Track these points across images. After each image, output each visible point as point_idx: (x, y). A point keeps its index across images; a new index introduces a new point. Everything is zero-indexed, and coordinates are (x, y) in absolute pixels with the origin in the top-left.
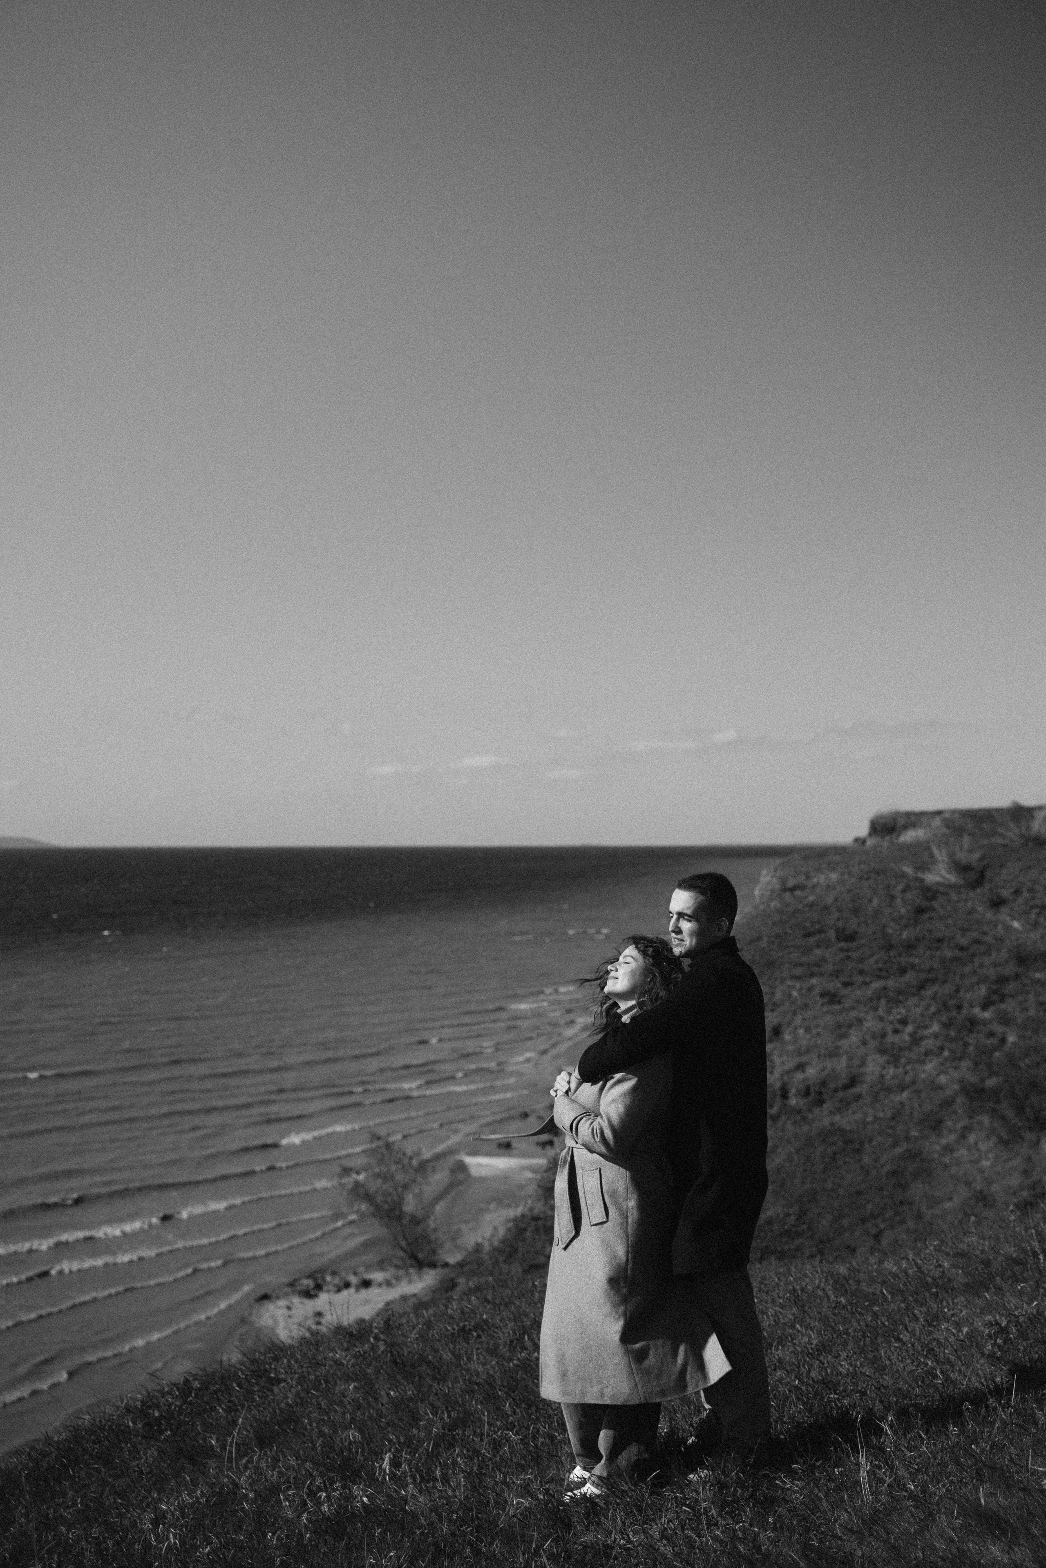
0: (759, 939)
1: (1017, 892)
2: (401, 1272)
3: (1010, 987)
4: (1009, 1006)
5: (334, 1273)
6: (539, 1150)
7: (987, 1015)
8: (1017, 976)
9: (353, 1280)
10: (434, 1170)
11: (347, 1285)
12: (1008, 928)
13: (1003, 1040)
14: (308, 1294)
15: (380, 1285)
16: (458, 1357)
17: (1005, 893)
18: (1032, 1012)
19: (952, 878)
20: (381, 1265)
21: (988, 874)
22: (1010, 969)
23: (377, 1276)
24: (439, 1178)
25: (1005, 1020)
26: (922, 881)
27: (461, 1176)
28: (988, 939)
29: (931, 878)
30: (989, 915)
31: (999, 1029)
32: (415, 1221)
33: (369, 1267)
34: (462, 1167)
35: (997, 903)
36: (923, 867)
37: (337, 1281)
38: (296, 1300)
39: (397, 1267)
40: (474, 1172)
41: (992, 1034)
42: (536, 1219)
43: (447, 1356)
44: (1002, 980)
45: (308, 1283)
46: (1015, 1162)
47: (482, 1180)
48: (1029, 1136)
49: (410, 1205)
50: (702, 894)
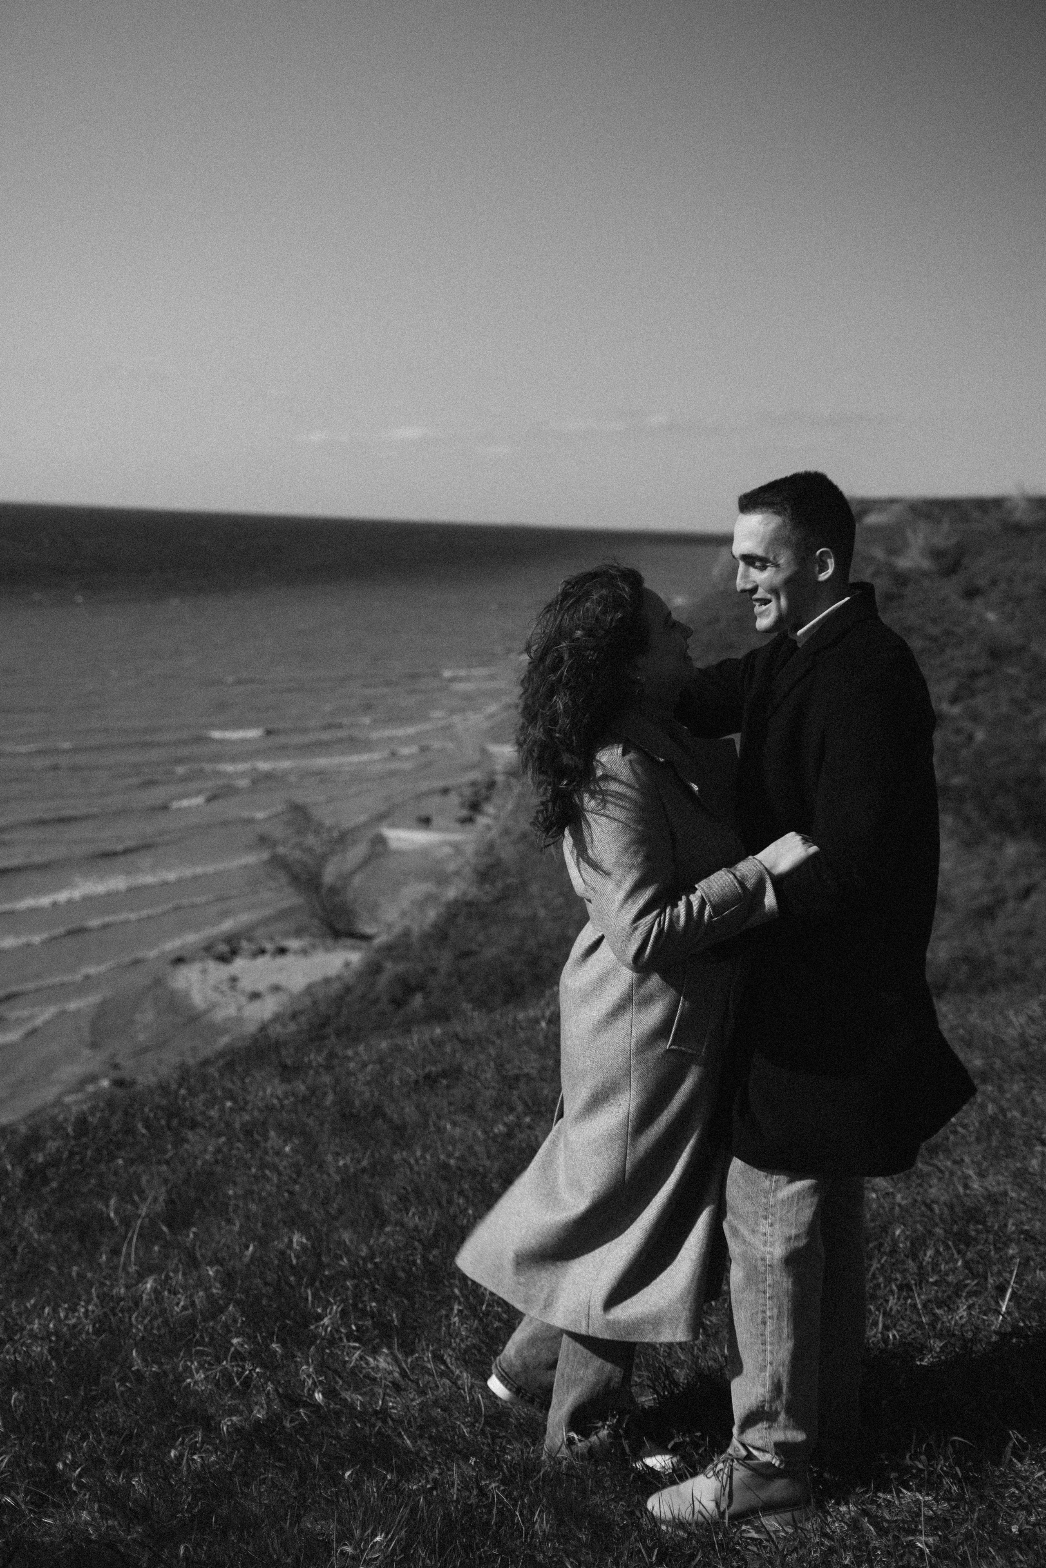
0: (717, 620)
1: (994, 582)
2: (317, 941)
3: (981, 683)
4: (979, 702)
5: (250, 940)
6: (458, 825)
7: (956, 710)
8: (988, 671)
9: (269, 946)
10: (354, 842)
11: (263, 952)
12: (982, 620)
13: (971, 738)
14: (224, 959)
15: (295, 953)
16: (426, 1115)
17: (982, 582)
18: (1004, 709)
19: (926, 564)
20: (298, 933)
21: (966, 561)
22: (982, 663)
23: (294, 944)
24: (357, 852)
25: (975, 717)
26: (890, 565)
27: (380, 848)
28: (959, 630)
29: (904, 563)
30: (962, 605)
31: (967, 725)
32: (333, 891)
33: (286, 935)
34: (380, 841)
35: (971, 593)
36: (893, 551)
37: (253, 947)
38: (211, 965)
39: (314, 936)
40: (394, 845)
41: (958, 731)
42: (469, 904)
43: (410, 1111)
44: (974, 675)
45: (223, 948)
46: (975, 866)
47: (401, 853)
48: (995, 838)
49: (330, 874)
50: (778, 513)
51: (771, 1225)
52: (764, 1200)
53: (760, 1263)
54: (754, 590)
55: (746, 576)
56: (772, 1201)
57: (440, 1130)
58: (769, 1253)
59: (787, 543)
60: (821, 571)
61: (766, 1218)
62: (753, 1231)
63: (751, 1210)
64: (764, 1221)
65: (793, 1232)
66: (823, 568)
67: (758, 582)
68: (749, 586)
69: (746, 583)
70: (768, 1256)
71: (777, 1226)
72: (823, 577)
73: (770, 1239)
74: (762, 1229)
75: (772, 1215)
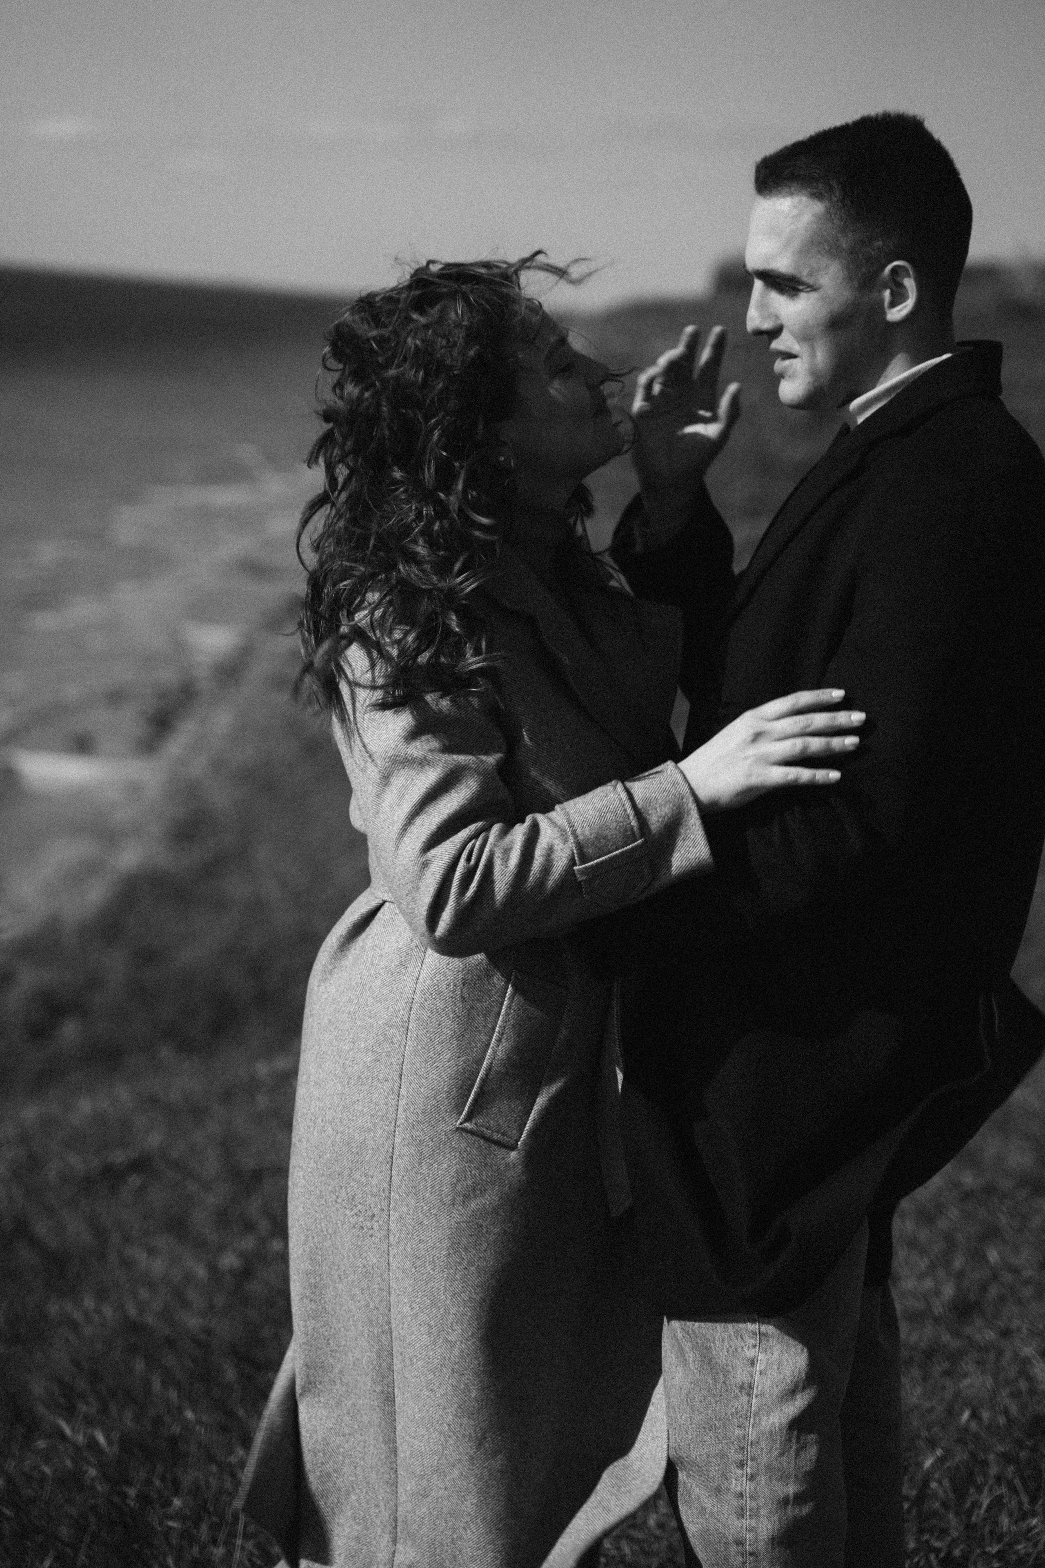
43: (76, 1228)
50: (817, 196)
51: (752, 1478)
52: (738, 1432)
53: (733, 1549)
54: (776, 332)
55: (763, 306)
56: (752, 1434)
57: (127, 1263)
58: (751, 1530)
59: (834, 251)
60: (893, 304)
61: (741, 1465)
62: (718, 1490)
63: (715, 1450)
64: (739, 1472)
65: (791, 1489)
66: (898, 298)
67: (784, 320)
68: (767, 325)
69: (764, 318)
70: (749, 1536)
71: (762, 1479)
72: (896, 314)
73: (750, 1504)
74: (735, 1486)
75: (753, 1459)
